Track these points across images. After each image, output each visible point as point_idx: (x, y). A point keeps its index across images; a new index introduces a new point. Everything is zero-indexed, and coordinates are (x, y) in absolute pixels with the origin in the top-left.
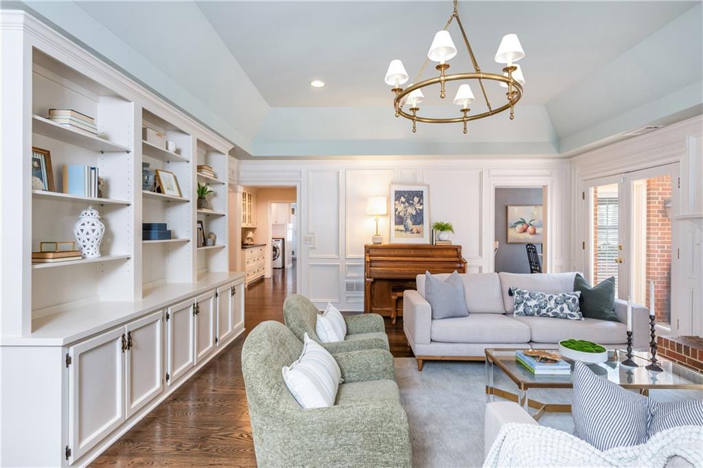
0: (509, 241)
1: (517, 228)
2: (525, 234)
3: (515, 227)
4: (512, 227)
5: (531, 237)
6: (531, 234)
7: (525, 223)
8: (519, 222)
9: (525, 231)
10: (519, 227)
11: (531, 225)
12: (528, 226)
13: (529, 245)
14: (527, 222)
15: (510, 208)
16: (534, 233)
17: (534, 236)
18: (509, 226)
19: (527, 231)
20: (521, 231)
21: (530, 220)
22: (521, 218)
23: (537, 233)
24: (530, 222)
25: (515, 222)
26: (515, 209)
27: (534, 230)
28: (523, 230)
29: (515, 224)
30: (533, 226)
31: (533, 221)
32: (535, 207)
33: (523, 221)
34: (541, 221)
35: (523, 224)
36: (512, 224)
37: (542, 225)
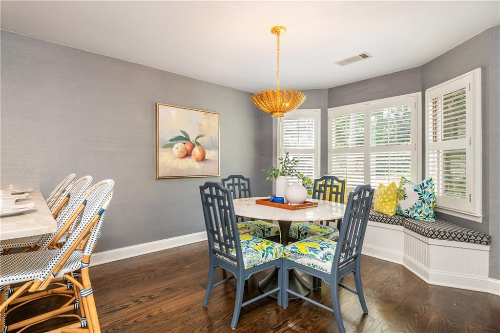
0: (160, 173)
1: (174, 149)
2: (187, 159)
3: (171, 146)
4: (166, 146)
5: (198, 166)
6: (198, 161)
7: (188, 139)
8: (179, 139)
9: (188, 155)
10: (179, 146)
11: (198, 144)
12: (193, 146)
14: (192, 139)
15: (162, 109)
16: (203, 159)
17: (202, 164)
18: (160, 144)
19: (192, 154)
20: (181, 155)
21: (197, 136)
22: (182, 130)
23: (207, 159)
24: (197, 138)
25: (172, 137)
26: (171, 111)
27: (202, 154)
28: (186, 153)
29: (170, 140)
30: (201, 146)
31: (201, 138)
32: (205, 114)
33: (184, 136)
34: (213, 138)
35: (185, 142)
36: (166, 140)
37: (214, 146)
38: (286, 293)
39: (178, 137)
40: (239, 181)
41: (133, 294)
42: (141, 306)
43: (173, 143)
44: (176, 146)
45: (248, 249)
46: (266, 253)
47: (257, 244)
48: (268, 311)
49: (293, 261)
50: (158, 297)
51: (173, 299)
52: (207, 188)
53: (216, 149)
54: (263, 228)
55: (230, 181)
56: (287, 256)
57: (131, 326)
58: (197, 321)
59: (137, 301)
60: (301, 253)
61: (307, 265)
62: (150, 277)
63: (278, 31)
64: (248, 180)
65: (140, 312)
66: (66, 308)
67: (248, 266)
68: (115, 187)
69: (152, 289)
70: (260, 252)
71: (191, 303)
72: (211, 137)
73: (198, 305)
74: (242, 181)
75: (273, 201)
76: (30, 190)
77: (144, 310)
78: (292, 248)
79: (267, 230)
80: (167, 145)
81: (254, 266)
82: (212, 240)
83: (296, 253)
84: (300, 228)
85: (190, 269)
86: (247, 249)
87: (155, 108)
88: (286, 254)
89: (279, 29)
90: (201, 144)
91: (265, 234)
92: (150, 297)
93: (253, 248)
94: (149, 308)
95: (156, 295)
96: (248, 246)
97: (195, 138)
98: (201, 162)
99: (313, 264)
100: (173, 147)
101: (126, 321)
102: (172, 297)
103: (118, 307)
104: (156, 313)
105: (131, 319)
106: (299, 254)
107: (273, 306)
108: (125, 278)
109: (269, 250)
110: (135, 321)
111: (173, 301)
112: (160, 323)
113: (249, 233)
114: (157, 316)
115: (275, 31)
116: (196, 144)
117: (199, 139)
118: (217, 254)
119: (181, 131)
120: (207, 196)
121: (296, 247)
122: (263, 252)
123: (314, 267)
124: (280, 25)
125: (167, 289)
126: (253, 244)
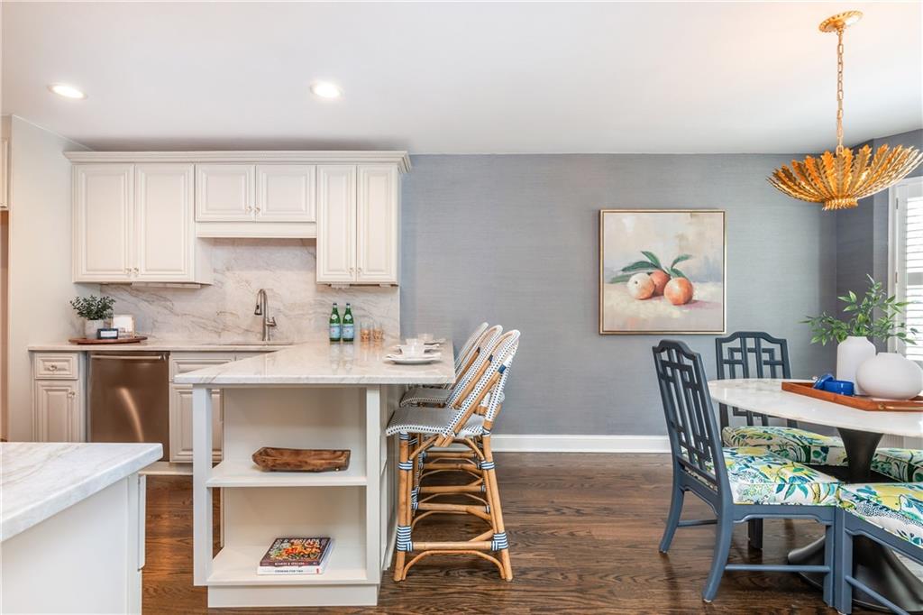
0: (607, 326)
1: (631, 284)
2: (655, 302)
3: (625, 279)
4: (615, 281)
5: (677, 313)
6: (676, 303)
7: (656, 266)
8: (639, 266)
9: (657, 293)
10: (639, 280)
11: (678, 273)
12: (668, 278)
13: (665, 346)
14: (665, 263)
15: (610, 221)
16: (688, 300)
17: (686, 310)
18: (606, 276)
19: (666, 291)
20: (643, 294)
21: (675, 257)
22: (644, 250)
23: (696, 301)
24: (675, 262)
25: (626, 265)
26: (624, 220)
27: (686, 291)
28: (652, 291)
29: (624, 270)
30: (684, 277)
31: (684, 262)
32: (691, 216)
33: (649, 261)
34: (711, 260)
35: (650, 270)
36: (615, 270)
37: (715, 276)
38: (843, 581)
39: (637, 264)
40: (758, 344)
41: (555, 500)
42: (563, 518)
43: (628, 273)
44: (633, 278)
45: (747, 469)
46: (787, 486)
47: (769, 466)
48: (795, 604)
49: (860, 519)
50: (591, 514)
51: (610, 524)
52: (663, 351)
53: (719, 281)
54: (806, 443)
55: (737, 343)
56: (846, 505)
57: (546, 537)
58: (643, 567)
59: (558, 510)
60: (883, 504)
61: (898, 535)
62: (582, 485)
63: (840, 24)
64: (783, 343)
65: (561, 525)
66: (474, 487)
67: (741, 499)
68: (520, 339)
69: (583, 501)
70: (772, 480)
71: (639, 539)
72: (706, 258)
73: (651, 546)
74: (765, 344)
75: (823, 387)
76: (442, 341)
77: (566, 525)
78: (858, 490)
79: (819, 449)
80: (618, 277)
81: (757, 503)
82: (677, 442)
83: (869, 501)
84: (915, 460)
85: (650, 491)
86: (743, 468)
87: (597, 218)
88: (843, 499)
89: (839, 21)
90: (684, 274)
91: (813, 458)
92: (578, 511)
93: (758, 470)
94: (573, 524)
95: (587, 510)
96: (749, 464)
97: (671, 263)
98: (683, 306)
99: (912, 535)
100: (627, 281)
101: (541, 529)
102: (610, 522)
103: (534, 510)
104: (582, 534)
105: (548, 529)
106: (875, 505)
107: (810, 600)
108: (547, 478)
109: (798, 482)
110: (552, 534)
111: (610, 527)
112: (586, 547)
113: (769, 447)
114: (582, 538)
115: (834, 25)
116: (672, 273)
117: (678, 263)
118: (686, 468)
119: (643, 253)
120: (664, 364)
121: (873, 490)
122: (779, 482)
123: (916, 540)
124: (840, 11)
125: (605, 509)
126: (760, 464)
